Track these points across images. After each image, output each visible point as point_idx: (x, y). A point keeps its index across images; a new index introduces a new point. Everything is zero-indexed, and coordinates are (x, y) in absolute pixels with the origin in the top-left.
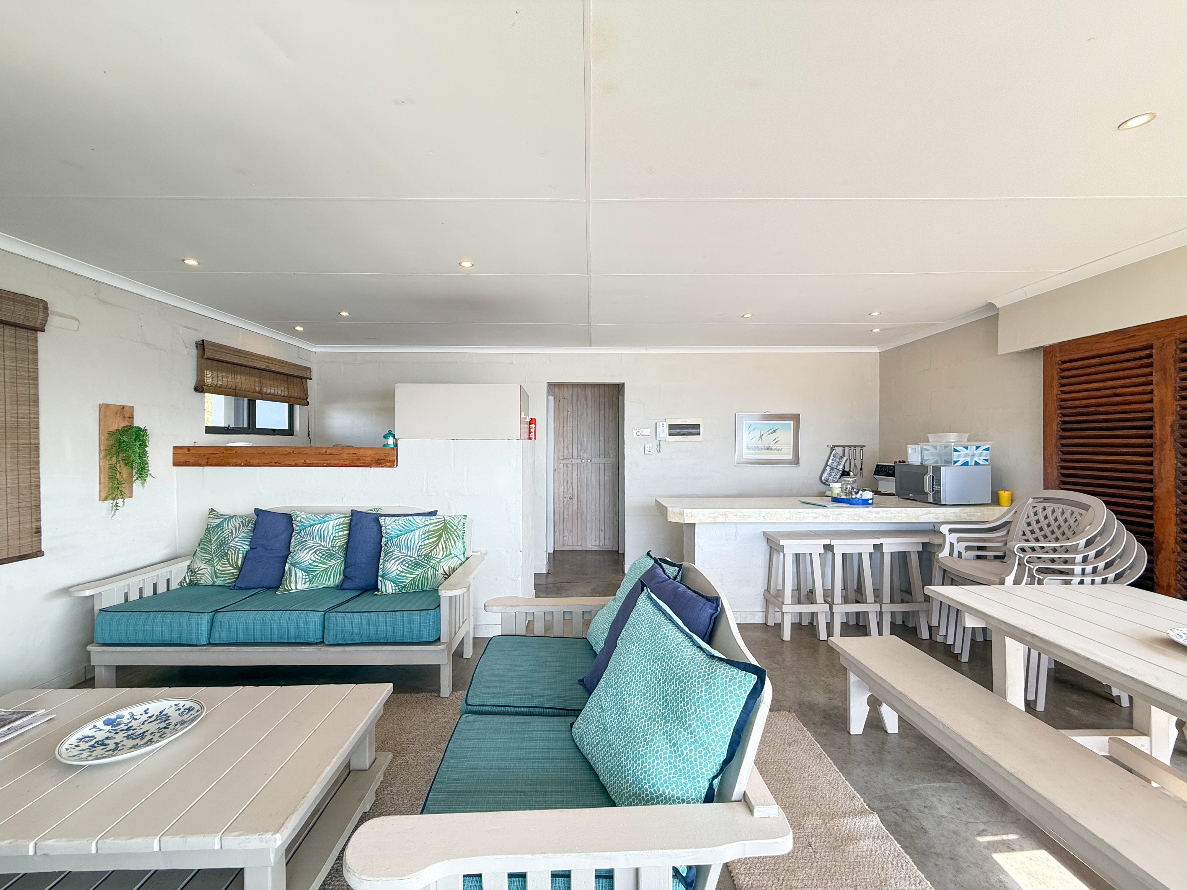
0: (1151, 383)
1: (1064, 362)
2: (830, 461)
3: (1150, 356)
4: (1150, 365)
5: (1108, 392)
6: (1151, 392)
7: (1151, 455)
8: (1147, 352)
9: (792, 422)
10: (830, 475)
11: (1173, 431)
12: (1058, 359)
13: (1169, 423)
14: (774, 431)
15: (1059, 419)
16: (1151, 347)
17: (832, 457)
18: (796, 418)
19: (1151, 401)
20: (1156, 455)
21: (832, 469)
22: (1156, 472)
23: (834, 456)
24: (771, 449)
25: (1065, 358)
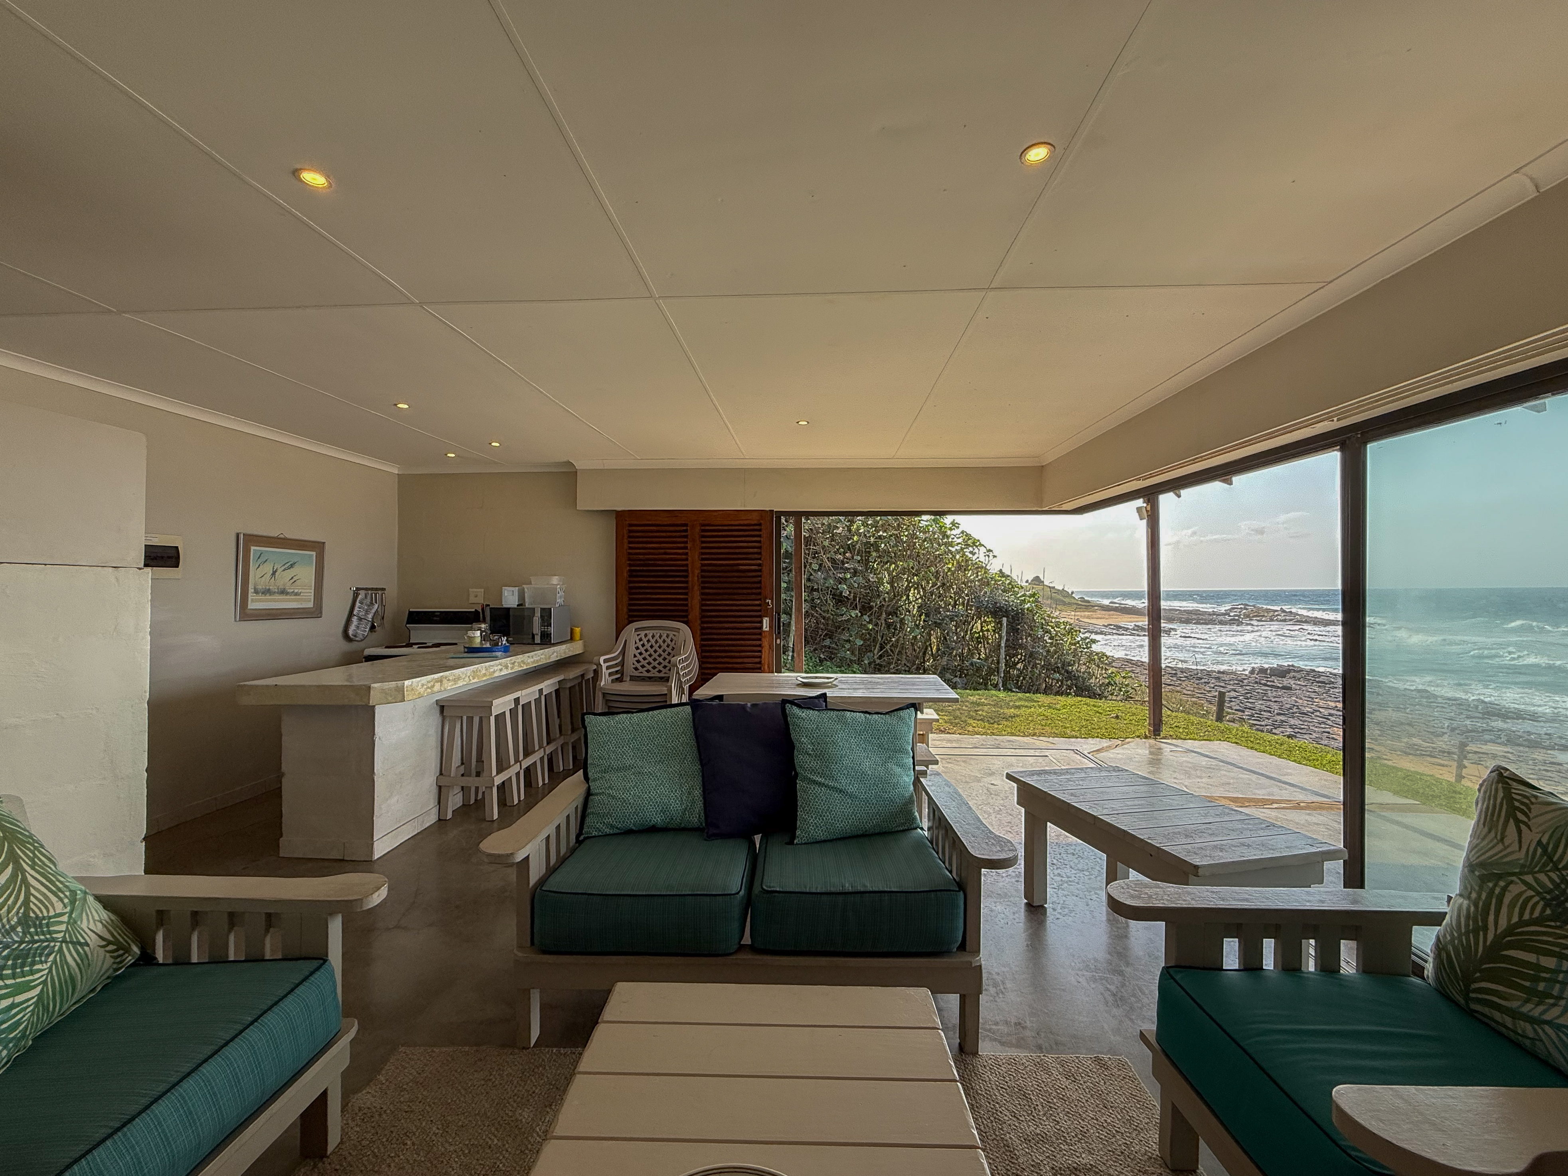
0: (686, 548)
1: (630, 525)
2: (356, 610)
3: (686, 531)
4: (686, 537)
5: (663, 551)
6: (687, 554)
7: (686, 594)
8: (685, 528)
9: (314, 553)
10: (358, 627)
11: (698, 579)
12: (627, 522)
13: (696, 575)
14: (292, 566)
15: (628, 568)
16: (686, 525)
17: (358, 604)
18: (319, 547)
19: (687, 560)
20: (690, 594)
21: (360, 619)
22: (689, 605)
23: (361, 603)
24: (287, 594)
25: (633, 522)
